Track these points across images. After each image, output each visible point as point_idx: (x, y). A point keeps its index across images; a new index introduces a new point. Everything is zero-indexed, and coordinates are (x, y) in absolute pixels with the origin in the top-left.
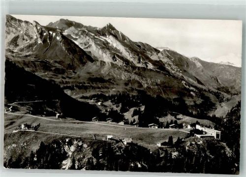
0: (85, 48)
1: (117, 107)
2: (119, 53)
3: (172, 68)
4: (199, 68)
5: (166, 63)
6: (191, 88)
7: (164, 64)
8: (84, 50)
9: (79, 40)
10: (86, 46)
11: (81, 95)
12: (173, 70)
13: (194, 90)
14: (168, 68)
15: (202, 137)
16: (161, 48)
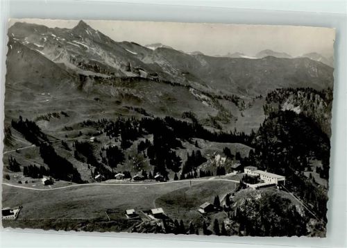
0: (55, 60)
1: (116, 141)
2: (101, 60)
3: (172, 72)
4: (205, 66)
5: (163, 66)
6: (203, 96)
7: (161, 68)
8: (55, 62)
9: (46, 49)
10: (57, 57)
11: (62, 126)
12: (174, 74)
13: (206, 98)
14: (166, 72)
15: (258, 188)
16: (152, 45)
